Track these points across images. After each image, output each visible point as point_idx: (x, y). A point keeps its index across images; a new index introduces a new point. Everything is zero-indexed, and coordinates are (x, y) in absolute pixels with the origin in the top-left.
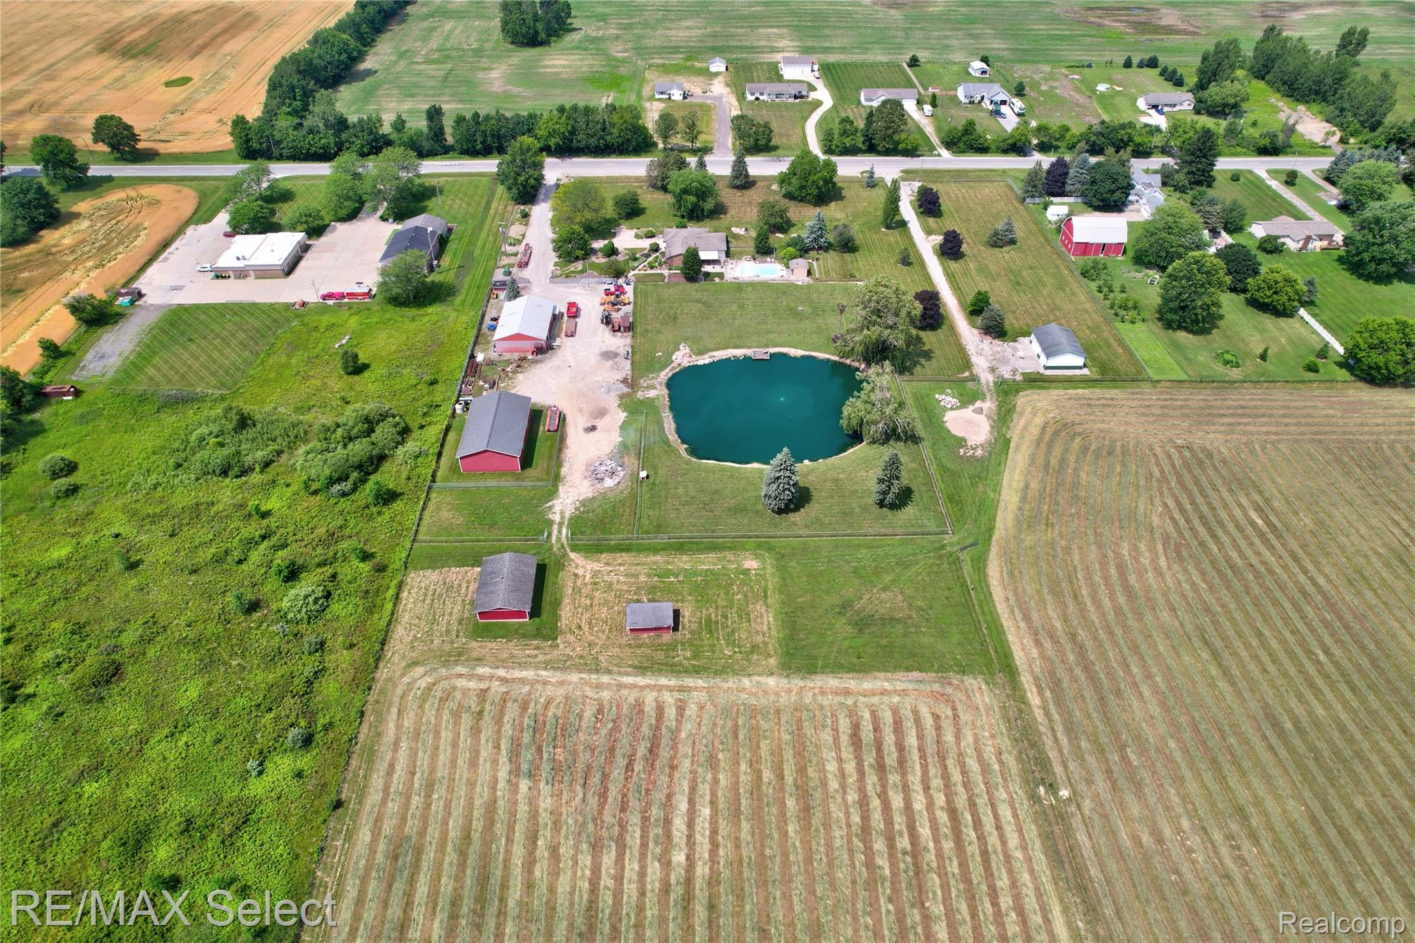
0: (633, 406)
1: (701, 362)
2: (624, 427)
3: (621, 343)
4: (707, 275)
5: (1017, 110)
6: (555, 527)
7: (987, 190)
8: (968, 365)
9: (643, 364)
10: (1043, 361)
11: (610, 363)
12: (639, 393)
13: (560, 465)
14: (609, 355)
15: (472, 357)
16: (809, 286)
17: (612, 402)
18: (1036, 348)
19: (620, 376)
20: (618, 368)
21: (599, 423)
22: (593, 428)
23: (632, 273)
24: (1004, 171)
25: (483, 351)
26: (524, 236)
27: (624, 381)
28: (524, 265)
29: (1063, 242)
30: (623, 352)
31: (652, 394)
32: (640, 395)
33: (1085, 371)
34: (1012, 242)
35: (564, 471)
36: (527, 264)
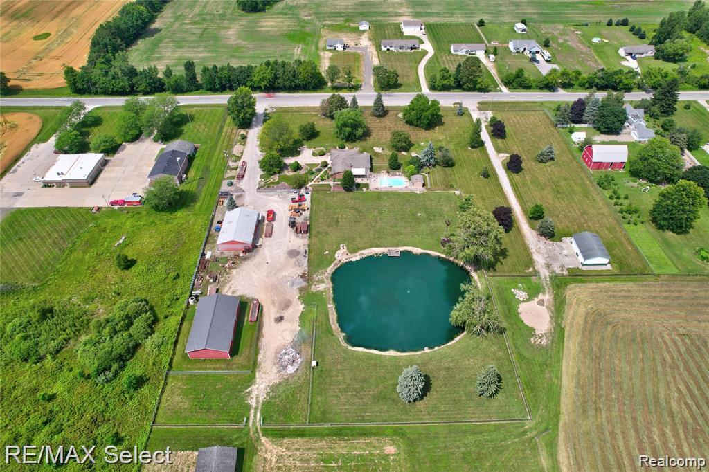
0: (308, 297)
1: (354, 259)
2: (302, 317)
3: (300, 242)
4: (358, 185)
5: (546, 58)
6: (252, 411)
7: (534, 118)
8: (530, 262)
9: (316, 259)
10: (581, 258)
11: (294, 260)
12: (313, 287)
13: (257, 353)
14: (293, 253)
15: (204, 255)
16: (424, 194)
17: (295, 295)
18: (575, 248)
19: (300, 272)
20: (298, 264)
21: (286, 314)
22: (281, 319)
23: (310, 184)
24: (542, 103)
25: (210, 250)
26: (242, 153)
27: (303, 276)
28: (241, 177)
29: (585, 159)
30: (302, 250)
31: (321, 287)
32: (313, 288)
33: (609, 267)
34: (552, 159)
35: (260, 357)
36: (243, 177)
